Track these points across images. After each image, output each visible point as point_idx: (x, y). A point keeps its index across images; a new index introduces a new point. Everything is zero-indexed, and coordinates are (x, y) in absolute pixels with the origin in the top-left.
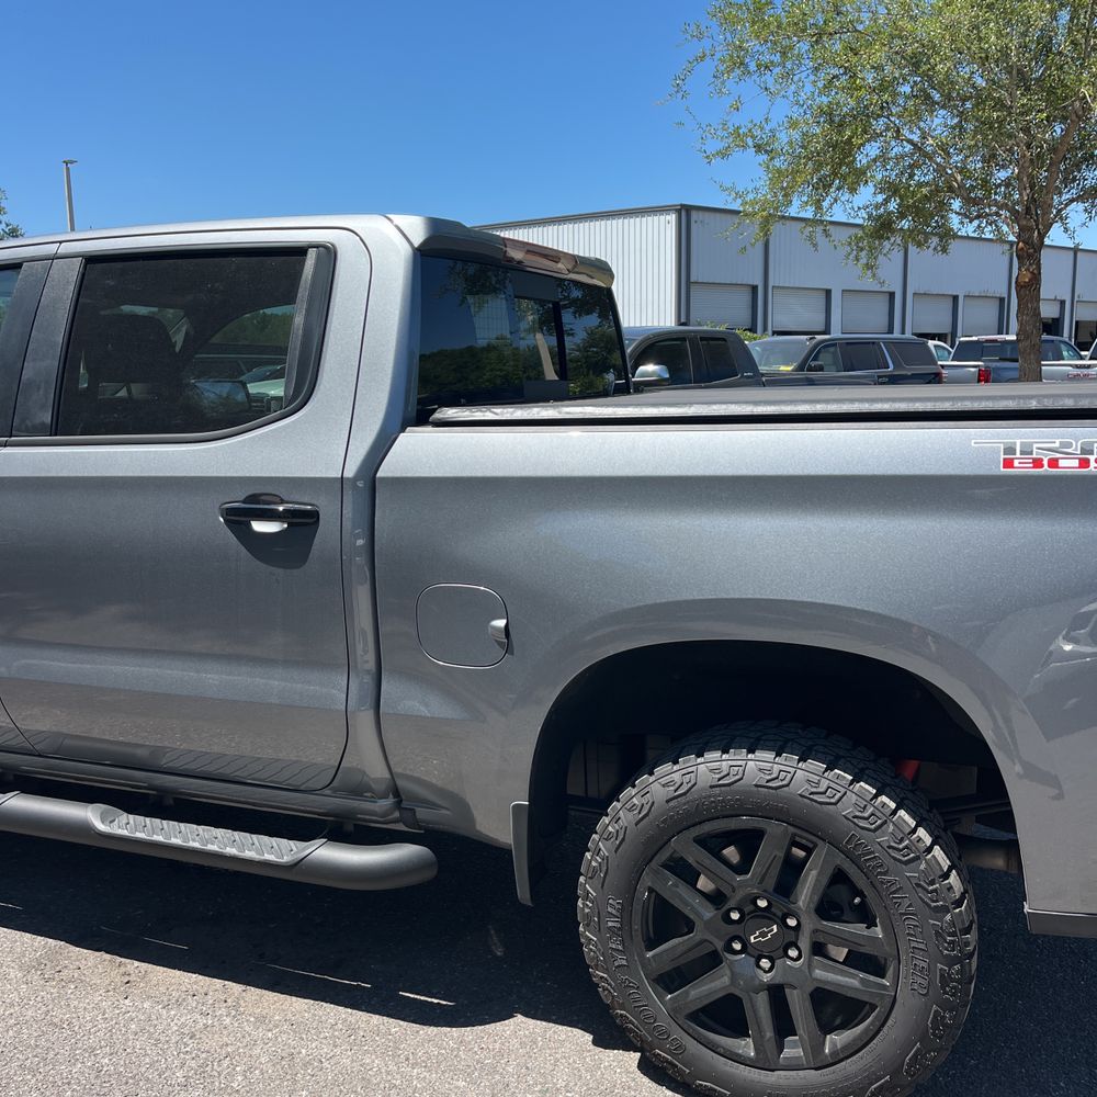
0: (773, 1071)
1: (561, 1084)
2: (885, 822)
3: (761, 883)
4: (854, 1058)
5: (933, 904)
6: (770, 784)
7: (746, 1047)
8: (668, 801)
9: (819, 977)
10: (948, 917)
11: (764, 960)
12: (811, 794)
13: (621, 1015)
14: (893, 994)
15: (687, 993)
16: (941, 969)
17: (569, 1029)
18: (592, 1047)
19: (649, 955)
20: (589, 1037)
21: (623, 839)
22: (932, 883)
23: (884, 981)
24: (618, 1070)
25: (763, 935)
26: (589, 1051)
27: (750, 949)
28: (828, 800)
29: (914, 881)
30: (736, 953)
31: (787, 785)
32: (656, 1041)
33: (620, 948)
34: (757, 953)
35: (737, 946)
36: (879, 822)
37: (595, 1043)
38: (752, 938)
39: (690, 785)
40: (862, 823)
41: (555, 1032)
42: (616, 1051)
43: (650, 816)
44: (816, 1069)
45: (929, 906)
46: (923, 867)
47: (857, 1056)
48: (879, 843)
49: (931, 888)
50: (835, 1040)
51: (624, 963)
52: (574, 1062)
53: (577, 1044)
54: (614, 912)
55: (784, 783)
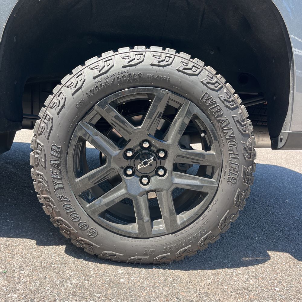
0: (148, 238)
1: (16, 267)
2: (222, 87)
3: (148, 130)
4: (193, 224)
5: (244, 132)
6: (160, 64)
7: (133, 228)
8: (94, 78)
9: (177, 182)
10: (249, 140)
11: (144, 179)
12: (183, 69)
13: (58, 220)
14: (217, 185)
15: (101, 201)
16: (244, 168)
17: (21, 239)
18: (36, 246)
19: (77, 180)
20: (34, 242)
21: (63, 106)
22: (243, 121)
23: (213, 180)
24: (53, 255)
25: (145, 163)
26: (34, 248)
27: (137, 173)
28: (193, 73)
29: (236, 119)
30: (128, 176)
31: (170, 64)
32: (80, 232)
33: (59, 177)
34: (141, 175)
35: (129, 172)
36: (220, 86)
37: (38, 244)
38: (139, 166)
39: (110, 67)
40: (211, 86)
41: (12, 242)
42: (51, 246)
43: (83, 88)
44: (172, 233)
45: (242, 133)
46: (240, 112)
47: (195, 223)
48: (219, 98)
49: (243, 123)
50: (182, 217)
51: (61, 186)
52: (25, 254)
53: (27, 246)
54: (55, 154)
55: (168, 63)
